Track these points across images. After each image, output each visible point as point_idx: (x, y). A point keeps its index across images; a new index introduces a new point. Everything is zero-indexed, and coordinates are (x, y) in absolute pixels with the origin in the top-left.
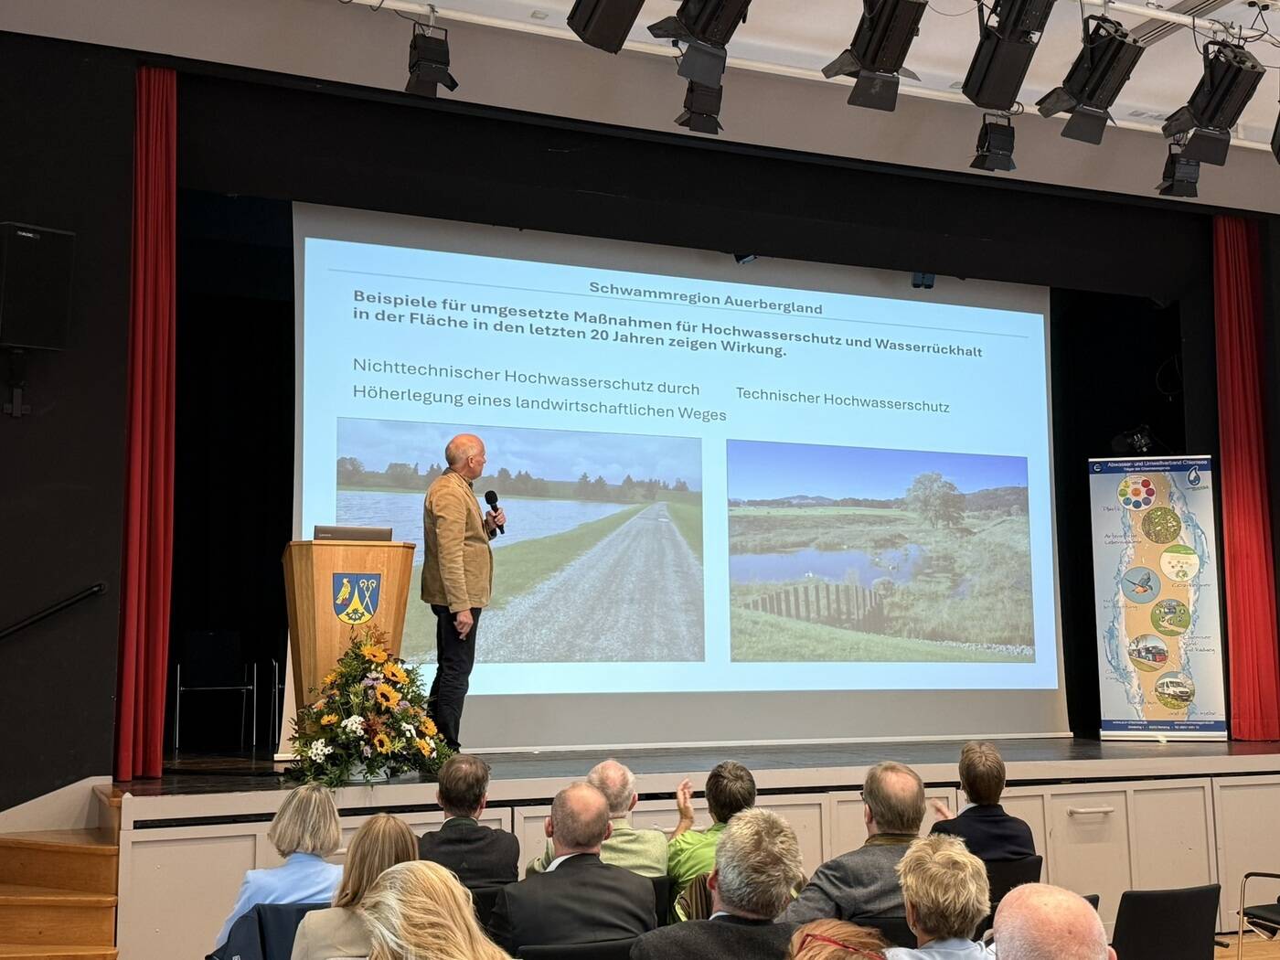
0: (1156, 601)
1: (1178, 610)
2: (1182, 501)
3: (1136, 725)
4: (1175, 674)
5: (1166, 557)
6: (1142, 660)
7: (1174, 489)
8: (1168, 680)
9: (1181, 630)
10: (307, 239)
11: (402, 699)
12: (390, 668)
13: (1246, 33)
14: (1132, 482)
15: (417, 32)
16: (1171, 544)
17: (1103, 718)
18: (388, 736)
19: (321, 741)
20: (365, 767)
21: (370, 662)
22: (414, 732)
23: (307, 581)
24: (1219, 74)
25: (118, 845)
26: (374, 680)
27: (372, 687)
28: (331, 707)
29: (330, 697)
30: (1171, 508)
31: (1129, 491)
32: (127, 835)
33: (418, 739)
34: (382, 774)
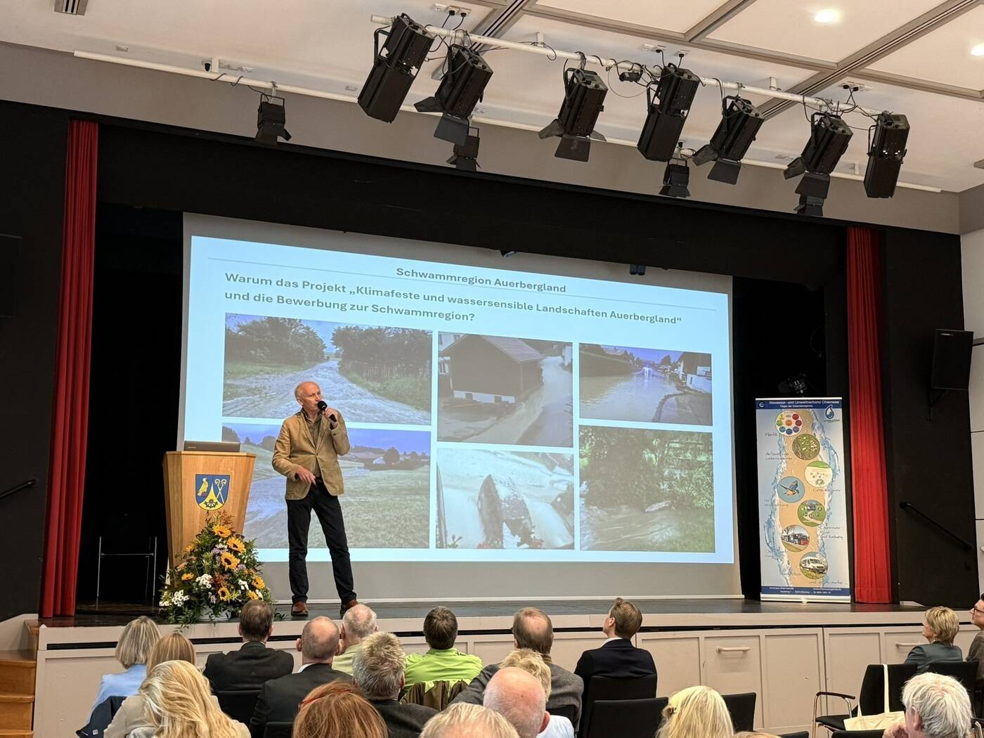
0: (801, 502)
1: (817, 508)
2: (821, 429)
3: (786, 590)
4: (814, 554)
5: (809, 469)
6: (790, 543)
7: (815, 421)
8: (809, 558)
9: (819, 522)
10: (193, 237)
11: (241, 563)
12: (233, 541)
13: (842, 106)
14: (786, 415)
15: (263, 100)
16: (811, 461)
17: (762, 585)
18: (229, 589)
19: (180, 591)
20: (211, 610)
21: (218, 537)
22: (247, 587)
23: (177, 479)
24: (821, 135)
25: (36, 660)
26: (220, 549)
27: (219, 555)
28: (189, 568)
29: (188, 561)
30: (813, 434)
31: (784, 421)
32: (43, 654)
33: (250, 591)
34: (224, 615)
